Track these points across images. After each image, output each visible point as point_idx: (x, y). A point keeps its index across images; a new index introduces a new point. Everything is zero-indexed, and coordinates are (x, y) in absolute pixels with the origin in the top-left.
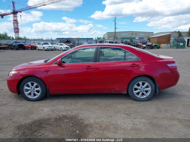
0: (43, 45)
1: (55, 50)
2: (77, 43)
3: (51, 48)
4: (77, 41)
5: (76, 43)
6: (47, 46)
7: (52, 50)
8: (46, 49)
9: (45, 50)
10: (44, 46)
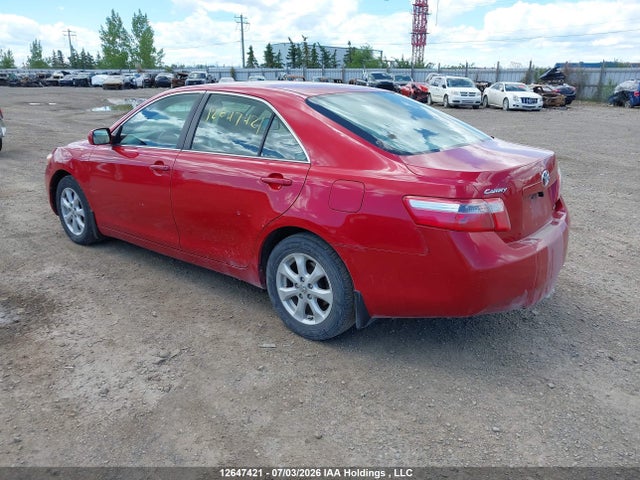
0: (444, 87)
1: (488, 106)
2: (597, 82)
3: (468, 98)
4: (598, 76)
5: (592, 83)
6: (456, 93)
7: (475, 107)
8: (451, 102)
9: (449, 106)
10: (449, 90)
